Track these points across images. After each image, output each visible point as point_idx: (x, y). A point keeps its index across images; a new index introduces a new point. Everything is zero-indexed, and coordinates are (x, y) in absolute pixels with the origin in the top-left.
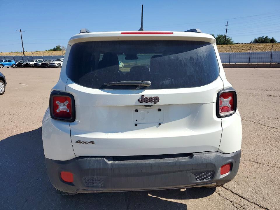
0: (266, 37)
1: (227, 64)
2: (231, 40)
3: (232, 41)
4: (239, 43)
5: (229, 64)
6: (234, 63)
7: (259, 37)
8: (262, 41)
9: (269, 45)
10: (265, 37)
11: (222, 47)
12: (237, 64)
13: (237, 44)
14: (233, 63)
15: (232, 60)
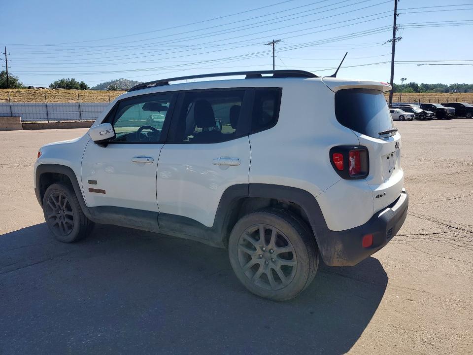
0: (73, 80)
1: (43, 122)
2: (17, 80)
3: (19, 82)
4: (33, 88)
5: (47, 122)
6: (57, 122)
7: (61, 79)
8: (67, 85)
9: (74, 93)
10: (70, 80)
11: (19, 92)
12: (61, 122)
13: (30, 87)
14: (54, 120)
15: (51, 116)
